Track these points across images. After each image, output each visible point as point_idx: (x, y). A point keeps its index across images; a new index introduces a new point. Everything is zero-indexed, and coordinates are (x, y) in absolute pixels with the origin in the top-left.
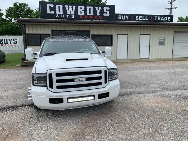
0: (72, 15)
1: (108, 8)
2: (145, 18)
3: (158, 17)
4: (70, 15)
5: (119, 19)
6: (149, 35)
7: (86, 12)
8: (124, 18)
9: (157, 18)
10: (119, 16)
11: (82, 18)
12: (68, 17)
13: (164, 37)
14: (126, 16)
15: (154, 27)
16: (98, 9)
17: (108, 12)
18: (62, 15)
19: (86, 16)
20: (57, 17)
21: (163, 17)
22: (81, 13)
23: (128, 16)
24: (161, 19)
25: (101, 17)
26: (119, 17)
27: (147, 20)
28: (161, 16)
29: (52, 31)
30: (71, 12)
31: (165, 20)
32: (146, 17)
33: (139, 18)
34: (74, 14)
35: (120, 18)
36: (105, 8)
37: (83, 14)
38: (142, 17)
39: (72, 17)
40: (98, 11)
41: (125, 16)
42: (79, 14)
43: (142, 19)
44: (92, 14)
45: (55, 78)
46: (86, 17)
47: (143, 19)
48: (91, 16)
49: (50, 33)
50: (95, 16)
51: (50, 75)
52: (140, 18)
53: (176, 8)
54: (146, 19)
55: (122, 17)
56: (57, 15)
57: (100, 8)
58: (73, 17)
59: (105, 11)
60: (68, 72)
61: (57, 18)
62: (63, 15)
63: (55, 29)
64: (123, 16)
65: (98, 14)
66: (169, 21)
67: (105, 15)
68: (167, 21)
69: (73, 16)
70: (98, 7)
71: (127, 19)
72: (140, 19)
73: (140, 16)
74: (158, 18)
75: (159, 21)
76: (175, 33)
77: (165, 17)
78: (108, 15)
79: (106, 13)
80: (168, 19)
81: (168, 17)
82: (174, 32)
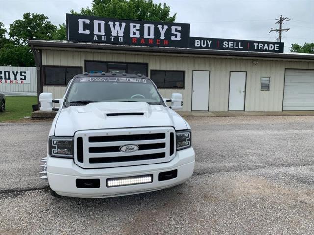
0: (120, 38)
1: (179, 28)
2: (237, 45)
3: (260, 44)
4: (117, 37)
5: (196, 45)
6: (245, 73)
7: (142, 33)
8: (204, 44)
9: (258, 46)
10: (196, 41)
11: (136, 42)
12: (112, 40)
13: (269, 76)
14: (208, 41)
15: (253, 60)
16: (163, 28)
17: (179, 34)
18: (103, 37)
19: (143, 39)
20: (94, 39)
21: (266, 45)
22: (135, 34)
23: (211, 41)
24: (263, 47)
25: (166, 42)
26: (196, 43)
27: (242, 48)
28: (264, 43)
29: (86, 61)
30: (118, 33)
31: (270, 49)
32: (240, 43)
33: (228, 44)
34: (122, 35)
35: (198, 44)
36: (173, 28)
37: (138, 35)
38: (233, 44)
39: (120, 41)
40: (163, 33)
41: (205, 41)
42: (132, 35)
43: (233, 46)
44: (152, 36)
45: (87, 145)
46: (143, 41)
47: (235, 47)
48: (151, 39)
49: (83, 65)
50: (157, 41)
51: (80, 140)
52: (230, 45)
53: (289, 29)
54: (240, 47)
55: (201, 43)
56: (95, 36)
57: (166, 27)
58: (122, 41)
59: (173, 32)
60: (110, 135)
61: (95, 41)
62: (105, 37)
63: (90, 58)
64: (202, 41)
65: (163, 37)
66: (276, 52)
67: (173, 38)
68: (274, 51)
69: (122, 38)
70: (163, 26)
71: (209, 46)
72: (230, 47)
73: (230, 43)
74: (260, 47)
75: (261, 50)
76: (287, 71)
77: (270, 45)
78: (179, 38)
79: (176, 36)
80: (276, 47)
81: (276, 45)
82: (285, 69)
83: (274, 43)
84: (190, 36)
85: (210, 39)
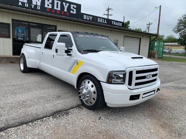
0: (38, 7)
1: (75, 6)
2: (104, 21)
3: (114, 22)
4: (36, 6)
5: (84, 18)
7: (53, 6)
8: (88, 18)
9: (113, 22)
10: (84, 15)
11: (49, 11)
12: (33, 7)
13: (117, 40)
14: (90, 17)
15: (111, 30)
16: (66, 5)
17: (75, 10)
18: (26, 4)
19: (53, 10)
20: (19, 4)
21: (117, 23)
22: (48, 5)
23: (92, 17)
24: (116, 23)
25: (68, 14)
26: (84, 17)
27: (106, 23)
28: (116, 21)
29: (13, 20)
30: (36, 3)
31: (119, 25)
32: (106, 20)
33: (100, 20)
34: (40, 5)
35: (85, 18)
36: (72, 6)
37: (50, 7)
38: (103, 20)
39: (38, 8)
40: (66, 7)
41: (89, 16)
42: (46, 6)
43: (102, 21)
44: (59, 9)
45: (135, 75)
46: (53, 11)
47: (103, 22)
48: (59, 10)
49: (10, 22)
50: (62, 12)
51: (131, 73)
52: (101, 20)
53: (112, 15)
54: (106, 22)
55: (86, 17)
56: (20, 3)
57: (68, 4)
58: (39, 9)
59: (72, 8)
61: (20, 6)
62: (27, 4)
63: (16, 18)
64: (87, 16)
65: (66, 10)
66: (121, 27)
67: (72, 12)
68: (120, 26)
69: (39, 7)
70: (66, 4)
71: (91, 20)
72: (101, 22)
73: (101, 19)
74: (114, 23)
75: (115, 25)
76: (125, 37)
77: (119, 23)
78: (75, 12)
79: (73, 11)
80: (121, 24)
81: (121, 23)
82: (124, 36)
83: (120, 22)
84: (81, 12)
85: (91, 16)
